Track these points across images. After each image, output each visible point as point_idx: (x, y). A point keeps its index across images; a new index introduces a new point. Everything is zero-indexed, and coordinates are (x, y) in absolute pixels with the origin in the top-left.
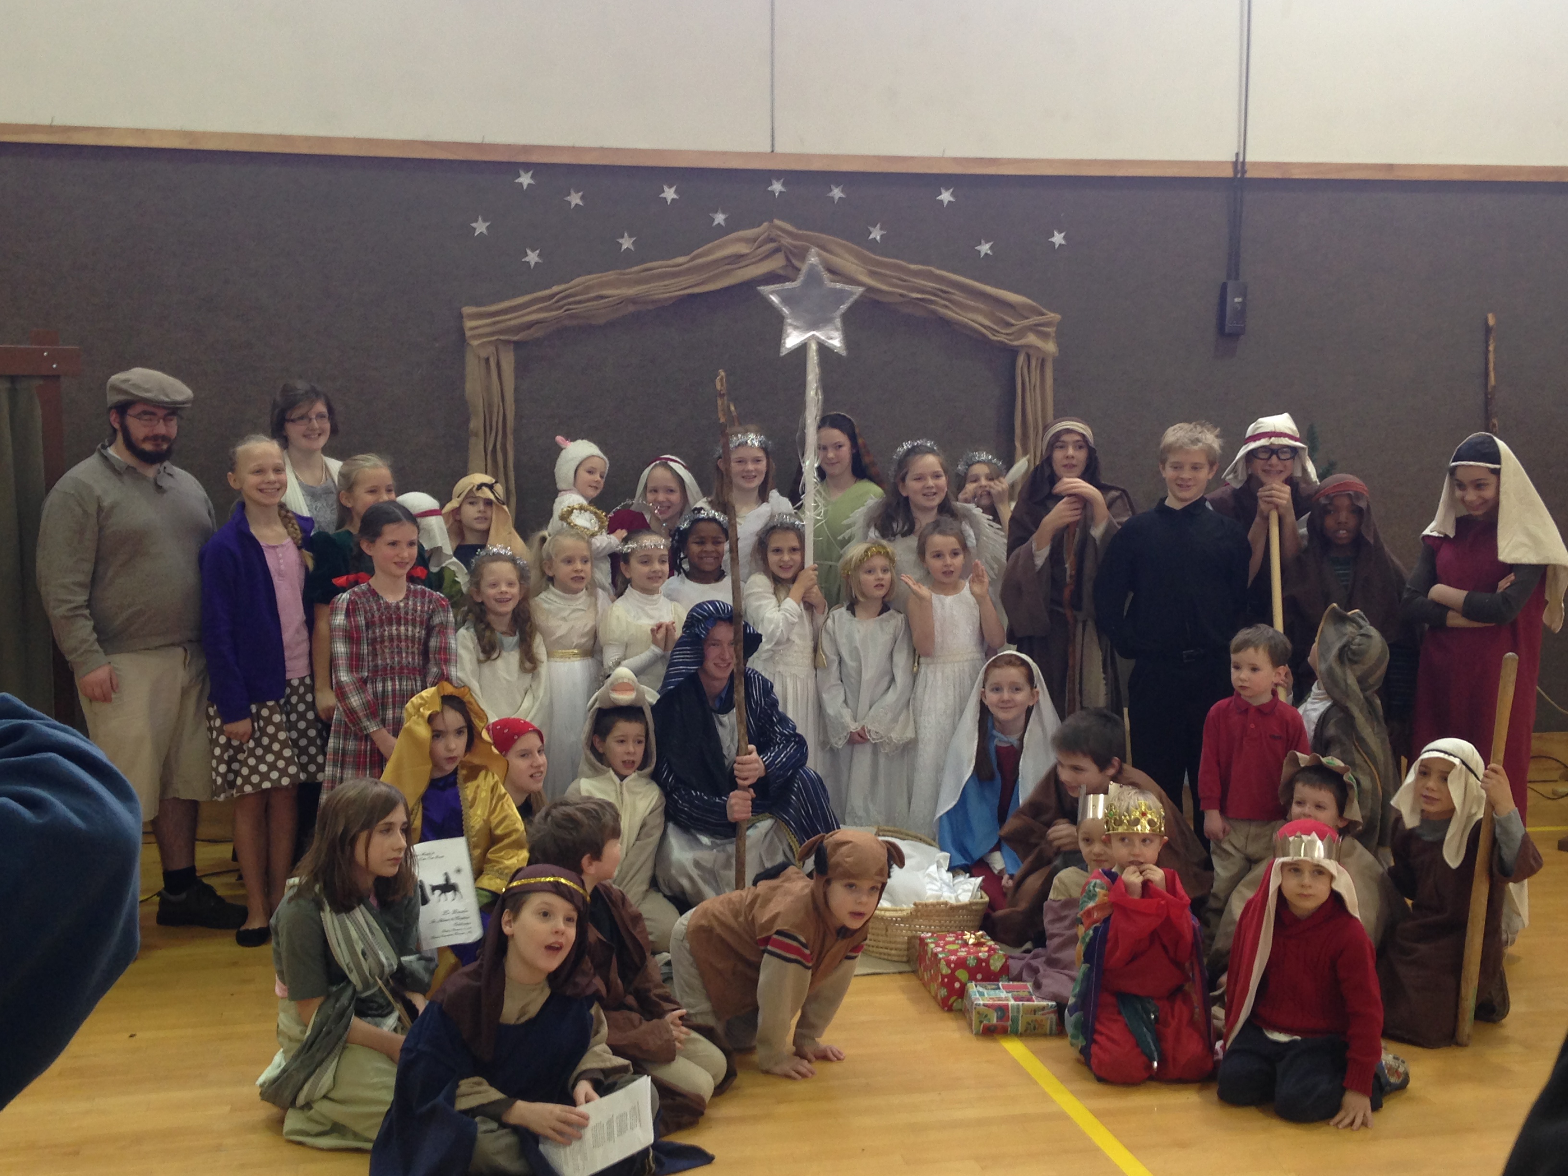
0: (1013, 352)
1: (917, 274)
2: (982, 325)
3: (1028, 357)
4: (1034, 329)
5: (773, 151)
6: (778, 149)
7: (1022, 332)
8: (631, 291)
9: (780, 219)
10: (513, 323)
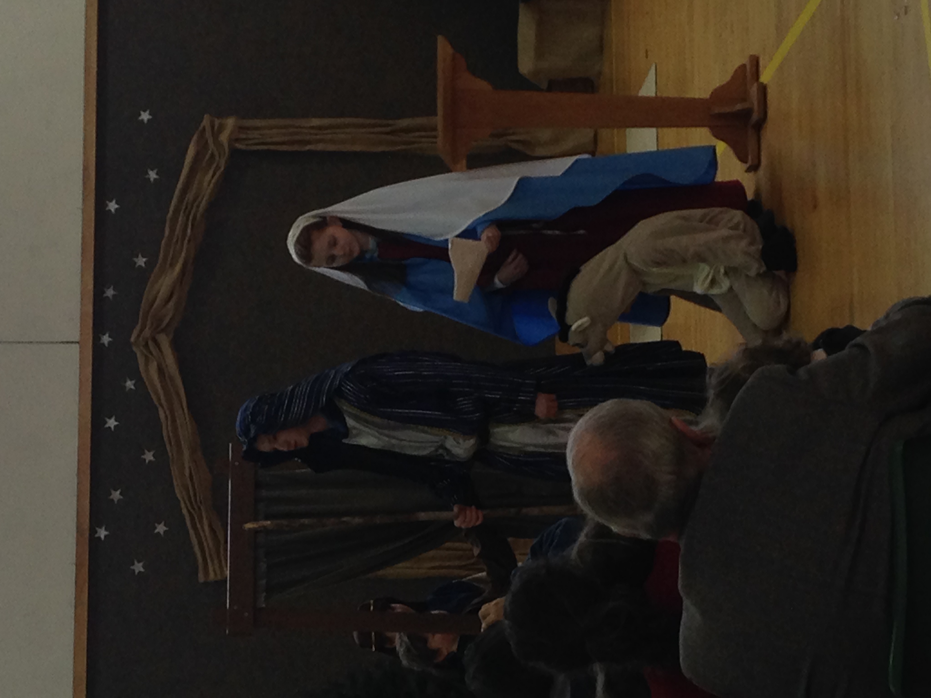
0: (234, 153)
1: (172, 230)
2: (213, 177)
3: (237, 140)
4: (216, 135)
5: (78, 342)
6: (77, 338)
7: (218, 144)
8: (186, 454)
9: (130, 337)
10: (211, 545)
